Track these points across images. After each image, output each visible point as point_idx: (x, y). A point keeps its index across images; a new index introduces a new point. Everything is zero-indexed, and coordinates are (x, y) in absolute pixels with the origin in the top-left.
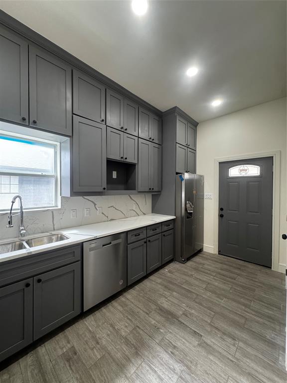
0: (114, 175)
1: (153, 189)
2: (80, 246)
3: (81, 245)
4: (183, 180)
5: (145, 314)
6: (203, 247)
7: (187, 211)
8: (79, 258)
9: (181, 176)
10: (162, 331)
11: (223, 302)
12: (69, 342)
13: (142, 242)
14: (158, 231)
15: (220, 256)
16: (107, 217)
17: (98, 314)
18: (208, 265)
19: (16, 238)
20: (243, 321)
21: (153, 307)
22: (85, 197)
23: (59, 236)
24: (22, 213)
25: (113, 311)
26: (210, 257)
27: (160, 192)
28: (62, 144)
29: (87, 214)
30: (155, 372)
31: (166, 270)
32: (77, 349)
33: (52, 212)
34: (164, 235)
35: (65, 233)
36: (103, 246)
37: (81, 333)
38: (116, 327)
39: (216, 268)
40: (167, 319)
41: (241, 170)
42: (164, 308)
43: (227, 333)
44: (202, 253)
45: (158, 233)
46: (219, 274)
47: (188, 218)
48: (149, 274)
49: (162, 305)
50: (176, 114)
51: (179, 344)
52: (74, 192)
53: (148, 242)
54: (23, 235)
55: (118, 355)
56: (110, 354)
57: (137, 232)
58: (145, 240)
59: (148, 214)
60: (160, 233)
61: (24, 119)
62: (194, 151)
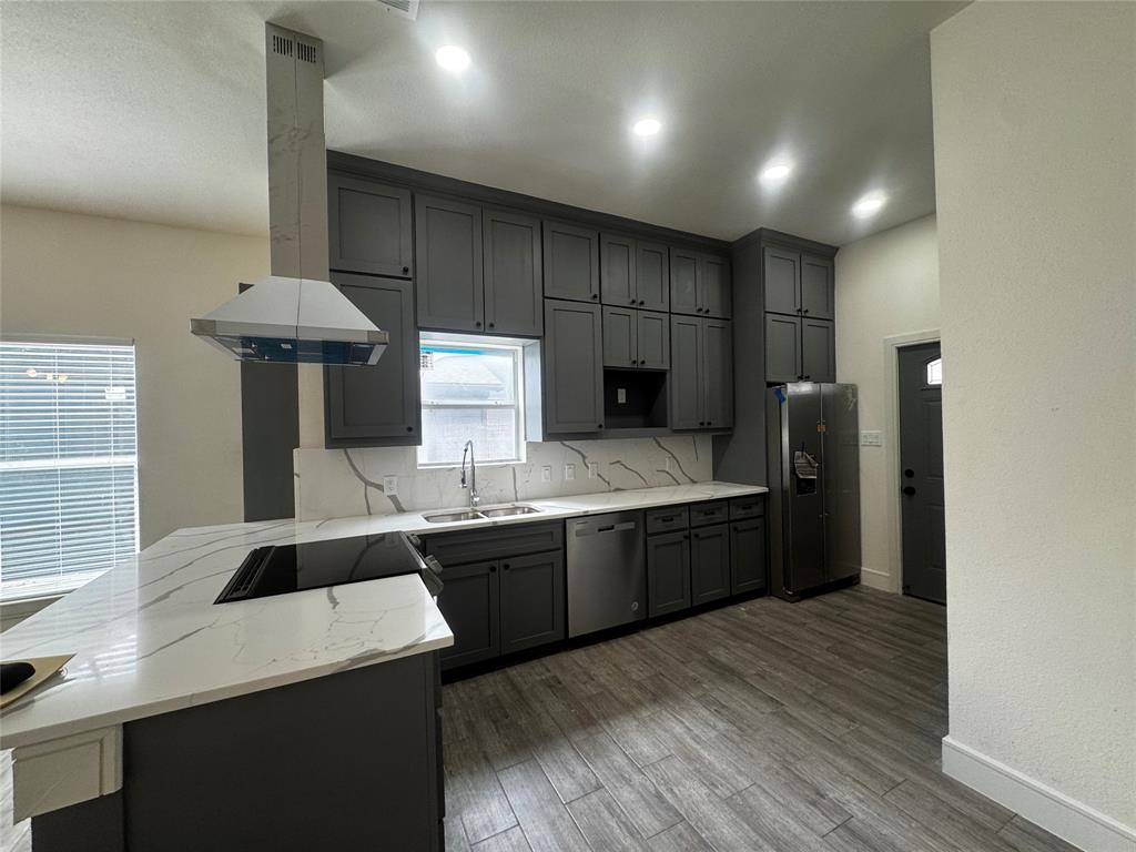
0: (622, 396)
1: (709, 424)
2: (560, 524)
3: (562, 523)
4: (784, 399)
5: (678, 662)
6: (859, 574)
7: (797, 476)
8: (561, 546)
9: (779, 391)
10: (704, 685)
13: (679, 535)
14: (719, 517)
16: (609, 483)
17: (592, 650)
18: (859, 611)
19: (467, 507)
20: (892, 705)
21: (699, 657)
22: (567, 443)
23: (526, 508)
24: (473, 470)
25: (623, 650)
26: (880, 600)
27: (729, 429)
28: (526, 349)
29: (569, 476)
30: (682, 722)
32: (561, 679)
33: (514, 469)
34: (736, 529)
35: (533, 505)
36: (600, 530)
37: (566, 665)
38: (623, 669)
39: (879, 619)
42: (718, 661)
45: (718, 521)
46: (884, 631)
47: (801, 492)
48: (697, 608)
49: (717, 657)
50: (763, 245)
51: (733, 705)
52: (549, 435)
53: (692, 537)
54: (476, 504)
55: (625, 696)
56: (611, 693)
57: (668, 513)
58: (687, 533)
59: (704, 482)
60: (724, 522)
61: (479, 324)
62: (828, 322)
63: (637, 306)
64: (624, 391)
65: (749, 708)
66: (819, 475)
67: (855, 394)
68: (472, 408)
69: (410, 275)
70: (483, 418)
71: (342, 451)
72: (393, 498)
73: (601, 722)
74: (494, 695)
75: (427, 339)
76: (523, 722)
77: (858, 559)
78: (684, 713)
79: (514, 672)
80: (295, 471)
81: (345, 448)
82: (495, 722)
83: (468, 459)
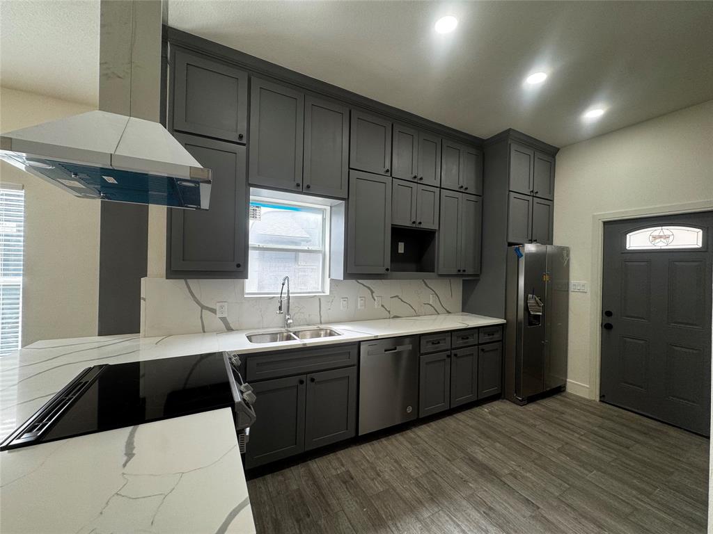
0: (401, 248)
1: (464, 271)
2: (356, 346)
3: (358, 344)
4: (522, 255)
5: (446, 460)
6: (565, 384)
7: (529, 312)
8: (356, 362)
9: (517, 250)
10: (470, 485)
11: (592, 476)
12: (343, 465)
13: (443, 355)
14: (472, 341)
15: (604, 405)
16: (389, 312)
17: (376, 444)
18: (571, 415)
19: (282, 327)
20: (627, 510)
21: (460, 455)
22: (359, 281)
23: (328, 331)
24: (289, 297)
25: (398, 445)
26: (582, 404)
27: (477, 275)
28: (333, 208)
29: (361, 306)
30: (458, 525)
31: (485, 410)
32: (353, 475)
33: (320, 299)
34: (483, 350)
35: (335, 328)
36: (386, 351)
37: (356, 459)
38: (403, 465)
39: (589, 423)
40: (482, 475)
41: (655, 238)
42: (477, 459)
43: (589, 516)
44: (564, 394)
45: (471, 344)
46: (595, 433)
47: (530, 324)
48: (454, 408)
49: (474, 455)
50: (510, 141)
51: (498, 507)
52: (349, 274)
53: (453, 356)
54: (289, 325)
55: (407, 494)
56: (395, 490)
57: (435, 338)
58: (448, 353)
59: (455, 313)
60: (475, 345)
61: (298, 185)
62: (549, 202)
63: (417, 180)
64: (403, 244)
65: (511, 510)
66: (543, 312)
67: (568, 255)
68: (289, 252)
69: (244, 141)
70: (296, 259)
71: (183, 281)
72: (224, 319)
73: (390, 523)
74: (298, 490)
75: (257, 195)
76: (322, 522)
77: (565, 373)
78: (459, 515)
79: (315, 466)
80: (142, 295)
81: (185, 279)
82: (298, 521)
83: (285, 290)
